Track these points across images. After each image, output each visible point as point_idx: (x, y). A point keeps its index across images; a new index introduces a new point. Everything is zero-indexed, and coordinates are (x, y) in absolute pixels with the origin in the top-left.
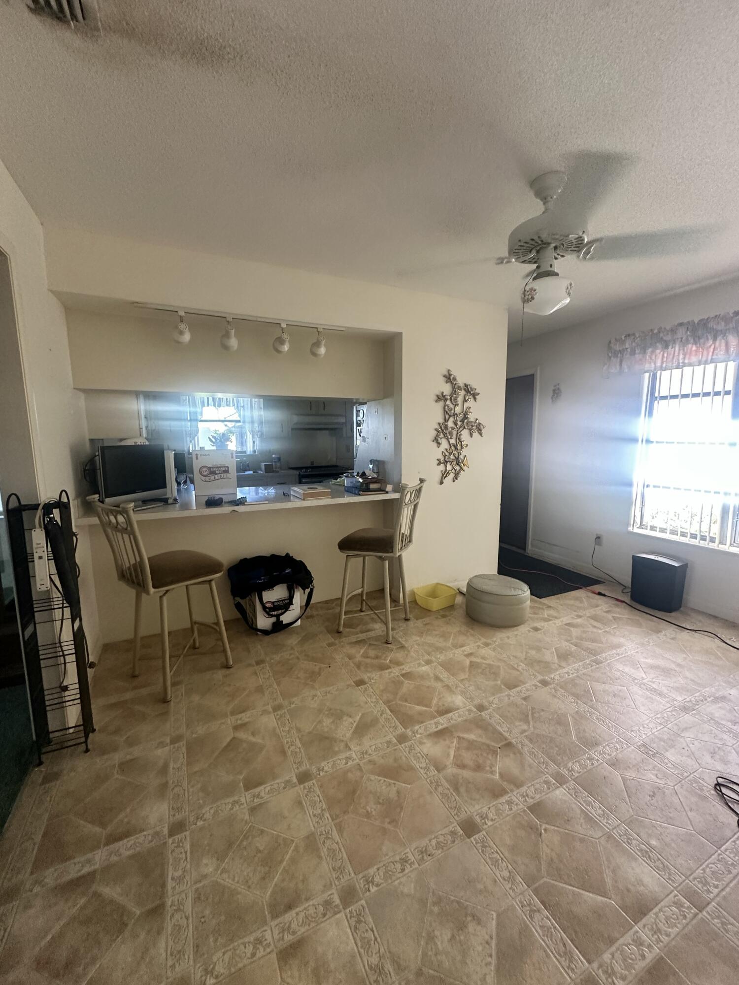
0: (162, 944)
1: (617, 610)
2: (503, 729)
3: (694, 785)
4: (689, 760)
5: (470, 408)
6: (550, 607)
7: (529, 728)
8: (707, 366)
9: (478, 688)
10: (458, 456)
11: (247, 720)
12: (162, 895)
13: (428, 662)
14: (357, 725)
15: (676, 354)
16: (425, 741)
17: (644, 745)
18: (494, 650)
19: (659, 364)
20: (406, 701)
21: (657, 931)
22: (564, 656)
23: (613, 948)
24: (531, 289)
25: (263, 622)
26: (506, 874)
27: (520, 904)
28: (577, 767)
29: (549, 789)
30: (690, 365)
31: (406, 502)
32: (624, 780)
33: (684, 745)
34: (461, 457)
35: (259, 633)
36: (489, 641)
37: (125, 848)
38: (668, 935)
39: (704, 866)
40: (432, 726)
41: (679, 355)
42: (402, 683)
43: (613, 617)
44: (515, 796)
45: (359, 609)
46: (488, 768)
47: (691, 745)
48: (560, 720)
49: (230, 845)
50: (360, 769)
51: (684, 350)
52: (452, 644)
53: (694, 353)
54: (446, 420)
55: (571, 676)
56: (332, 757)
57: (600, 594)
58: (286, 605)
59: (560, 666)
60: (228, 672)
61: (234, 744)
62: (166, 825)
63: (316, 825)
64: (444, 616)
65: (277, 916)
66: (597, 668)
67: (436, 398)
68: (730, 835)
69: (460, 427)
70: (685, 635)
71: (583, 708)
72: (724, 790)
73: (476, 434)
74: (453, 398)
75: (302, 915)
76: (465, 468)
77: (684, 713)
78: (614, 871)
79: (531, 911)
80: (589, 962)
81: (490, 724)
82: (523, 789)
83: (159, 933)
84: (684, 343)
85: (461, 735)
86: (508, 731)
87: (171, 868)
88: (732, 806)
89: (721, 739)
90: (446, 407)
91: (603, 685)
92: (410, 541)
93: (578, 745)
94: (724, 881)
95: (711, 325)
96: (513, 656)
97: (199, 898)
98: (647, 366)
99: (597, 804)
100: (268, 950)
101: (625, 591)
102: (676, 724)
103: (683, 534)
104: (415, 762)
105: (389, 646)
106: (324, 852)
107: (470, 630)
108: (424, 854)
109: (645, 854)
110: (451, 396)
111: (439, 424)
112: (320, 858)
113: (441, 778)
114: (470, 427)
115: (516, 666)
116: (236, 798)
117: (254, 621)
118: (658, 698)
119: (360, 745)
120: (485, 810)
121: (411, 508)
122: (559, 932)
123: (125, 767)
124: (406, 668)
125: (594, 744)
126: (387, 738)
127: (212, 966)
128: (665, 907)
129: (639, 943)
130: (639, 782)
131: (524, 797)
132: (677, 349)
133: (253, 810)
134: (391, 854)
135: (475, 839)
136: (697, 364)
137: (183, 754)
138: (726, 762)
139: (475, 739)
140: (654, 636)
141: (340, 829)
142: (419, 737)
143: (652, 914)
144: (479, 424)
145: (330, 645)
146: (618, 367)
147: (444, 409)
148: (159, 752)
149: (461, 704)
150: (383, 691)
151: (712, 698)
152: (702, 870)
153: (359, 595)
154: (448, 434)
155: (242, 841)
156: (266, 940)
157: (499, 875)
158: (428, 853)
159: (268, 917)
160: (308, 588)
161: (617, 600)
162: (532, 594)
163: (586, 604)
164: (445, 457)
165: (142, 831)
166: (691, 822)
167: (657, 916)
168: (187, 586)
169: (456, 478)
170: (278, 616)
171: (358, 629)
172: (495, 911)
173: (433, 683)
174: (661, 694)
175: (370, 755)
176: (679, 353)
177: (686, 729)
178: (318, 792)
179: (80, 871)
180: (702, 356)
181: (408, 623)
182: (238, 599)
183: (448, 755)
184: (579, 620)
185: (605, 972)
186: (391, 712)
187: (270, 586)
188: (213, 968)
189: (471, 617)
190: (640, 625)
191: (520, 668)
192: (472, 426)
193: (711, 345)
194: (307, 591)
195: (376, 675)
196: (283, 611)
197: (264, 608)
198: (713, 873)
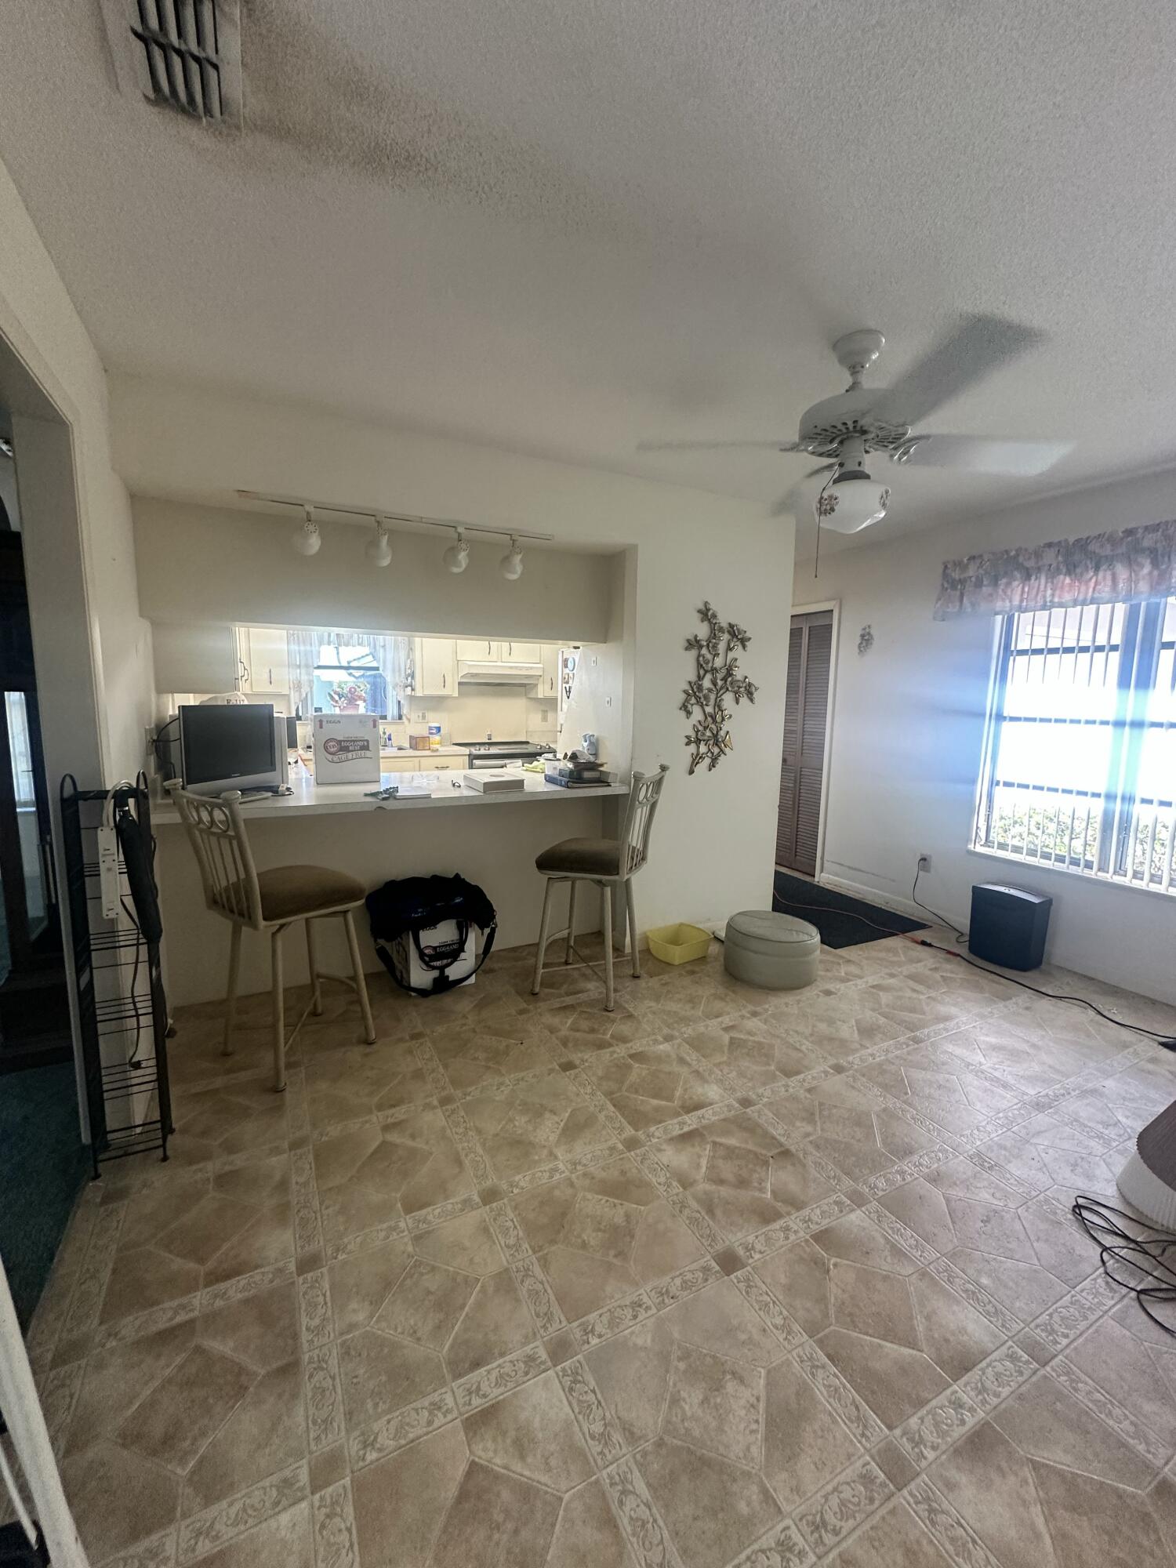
0: (300, 1411)
1: (948, 966)
2: (778, 1131)
3: (1045, 1207)
4: (1040, 1175)
5: (736, 659)
6: (849, 961)
7: (815, 1130)
8: (1085, 607)
9: (741, 1074)
10: (717, 732)
11: (403, 1117)
12: (296, 1350)
13: (668, 1039)
14: (566, 1124)
15: (1042, 587)
16: (664, 1146)
17: (979, 1154)
18: (766, 1022)
19: (1016, 602)
20: (637, 1092)
21: (982, 1390)
22: (868, 1032)
23: (924, 1411)
24: (831, 497)
25: (420, 976)
26: (779, 1321)
27: (798, 1359)
28: (881, 1183)
29: (841, 1211)
30: (1061, 605)
31: (640, 799)
32: (948, 1201)
33: (1035, 1154)
34: (722, 733)
35: (413, 994)
36: (758, 1009)
37: (235, 1290)
38: (997, 1395)
39: (1051, 1310)
40: (674, 1127)
41: (1045, 591)
42: (629, 1067)
43: (942, 976)
44: (794, 1221)
45: (563, 960)
46: (756, 1184)
47: (1043, 1155)
48: (860, 1120)
49: (388, 1285)
50: (572, 1185)
51: (1052, 583)
52: (703, 1012)
53: (1067, 589)
54: (700, 678)
55: (878, 1059)
56: (529, 1169)
57: (924, 943)
58: (453, 952)
59: (861, 1045)
60: (368, 1049)
61: (384, 1150)
62: (293, 1260)
63: (510, 1259)
64: (693, 972)
65: (460, 1376)
66: (917, 1049)
67: (686, 644)
68: (1090, 1271)
69: (721, 688)
70: (1045, 1004)
71: (891, 1103)
72: (1085, 1214)
73: (744, 700)
74: (711, 645)
75: (495, 1374)
76: (727, 750)
77: (1037, 1112)
78: (928, 1318)
79: (813, 1367)
80: (890, 1428)
81: (758, 1125)
82: (806, 1212)
83: (295, 1396)
84: (1053, 573)
85: (718, 1140)
86: (784, 1135)
87: (303, 1314)
88: (1095, 1235)
89: (1086, 1147)
90: (701, 659)
91: (924, 1072)
92: (643, 859)
93: (884, 1154)
94: (1077, 1329)
95: (1091, 547)
96: (793, 1031)
97: (348, 1353)
98: (999, 605)
99: (909, 1232)
100: (450, 1417)
101: (961, 940)
102: (1024, 1127)
103: (1046, 856)
104: (650, 1176)
105: (607, 1013)
106: (523, 1292)
107: (730, 993)
108: (665, 1297)
109: (972, 1295)
110: (709, 641)
111: (690, 683)
112: (518, 1300)
113: (690, 1198)
114: (736, 688)
115: (798, 1045)
116: (392, 1223)
117: (405, 975)
118: (1001, 1091)
119: (570, 1152)
120: (751, 1239)
121: (646, 810)
122: (850, 1391)
123: (224, 1180)
124: (637, 1046)
125: (908, 1151)
126: (610, 1143)
127: (372, 1437)
128: (996, 1360)
129: (958, 1405)
130: (968, 1203)
131: (806, 1222)
132: (1043, 581)
133: (418, 1239)
134: (617, 1296)
135: (736, 1277)
136: (1071, 604)
137: (310, 1164)
138: (1090, 1177)
139: (738, 1145)
140: (1001, 1005)
141: (545, 1263)
142: (656, 1143)
143: (977, 1371)
144: (750, 685)
145: (522, 1012)
146: (958, 604)
147: (698, 661)
148: (274, 1160)
149: (717, 1098)
150: (601, 1078)
151: (1077, 1092)
152: (1048, 1315)
153: (563, 939)
154: (702, 699)
155: (405, 1279)
156: (446, 1404)
157: (769, 1324)
158: (671, 1295)
159: (448, 1377)
160: (488, 927)
161: (949, 952)
162: (823, 942)
163: (903, 958)
164: (697, 732)
165: (257, 1267)
166: (1036, 1254)
167: (984, 1373)
168: (307, 920)
169: (712, 766)
170: (442, 969)
171: (562, 991)
172: (763, 1367)
173: (676, 1068)
174: (1005, 1086)
175: (585, 1165)
176: (1046, 587)
177: (1039, 1133)
178: (512, 1215)
179: (171, 1319)
180: (1079, 593)
181: (637, 981)
182: (382, 942)
183: (698, 1166)
184: (892, 981)
185: (911, 1440)
186: (614, 1106)
187: (431, 922)
188: (375, 1439)
189: (731, 974)
190: (981, 990)
191: (804, 1048)
192: (739, 687)
193: (1091, 579)
194: (487, 931)
195: (590, 1056)
196: (449, 960)
197: (422, 955)
198: (1063, 1319)
